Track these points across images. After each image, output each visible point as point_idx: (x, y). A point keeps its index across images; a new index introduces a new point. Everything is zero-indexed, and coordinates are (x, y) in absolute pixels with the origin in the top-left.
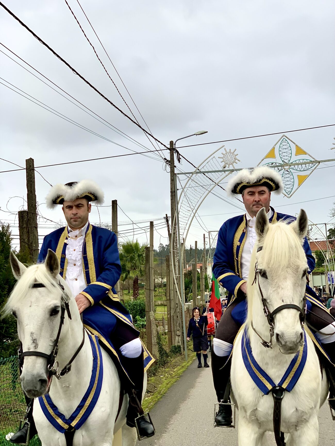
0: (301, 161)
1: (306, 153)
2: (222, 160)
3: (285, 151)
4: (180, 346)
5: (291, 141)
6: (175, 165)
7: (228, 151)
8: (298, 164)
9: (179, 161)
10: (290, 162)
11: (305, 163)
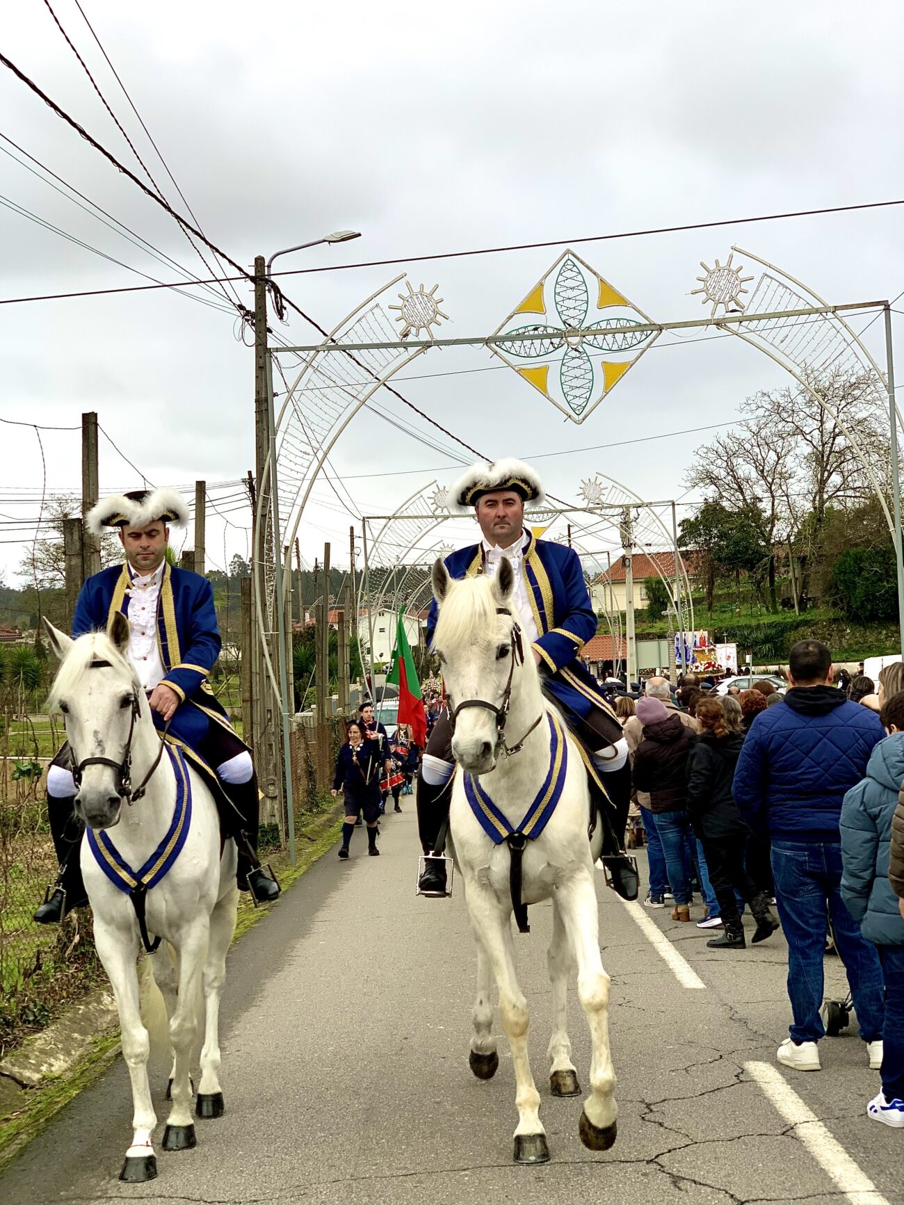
0: (613, 324)
1: (624, 302)
4: (276, 826)
5: (588, 267)
6: (270, 324)
7: (416, 289)
8: (605, 332)
9: (281, 316)
10: (585, 325)
11: (623, 331)
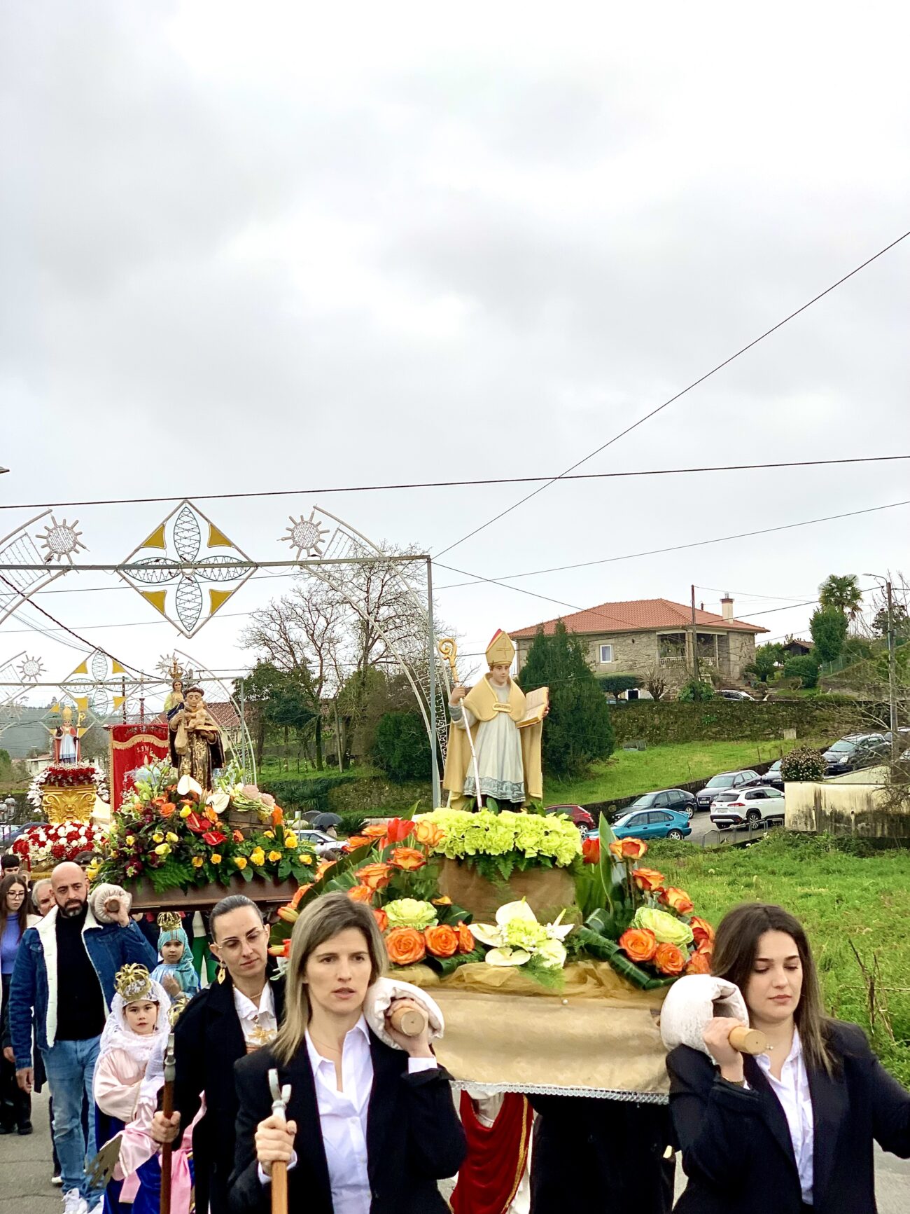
0: (220, 560)
1: (229, 544)
2: (44, 542)
3: (186, 534)
5: (203, 516)
7: (60, 523)
10: (197, 559)
11: (227, 566)
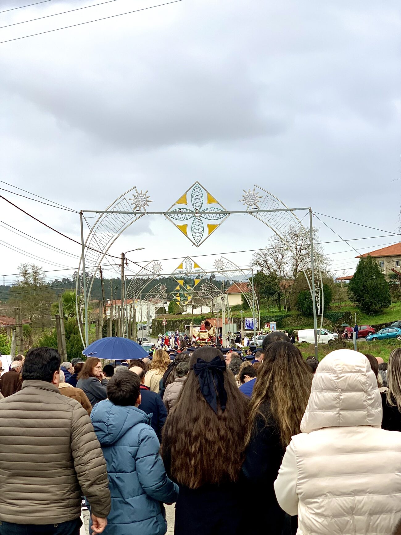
1: (199, 267)
2: (152, 268)
3: (188, 265)
6: (124, 267)
9: (127, 265)
10: (191, 271)
